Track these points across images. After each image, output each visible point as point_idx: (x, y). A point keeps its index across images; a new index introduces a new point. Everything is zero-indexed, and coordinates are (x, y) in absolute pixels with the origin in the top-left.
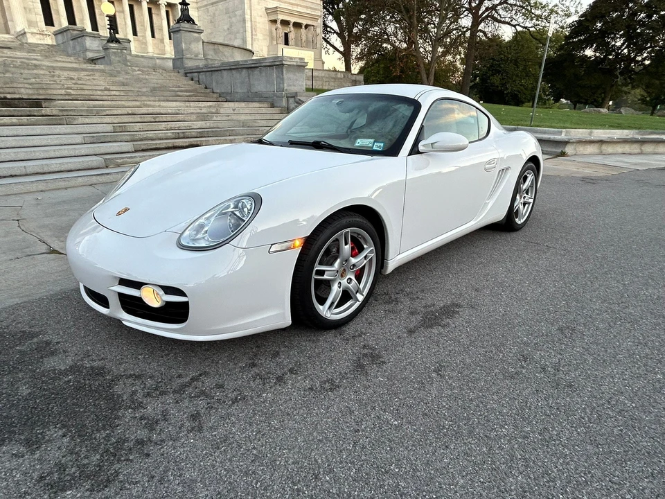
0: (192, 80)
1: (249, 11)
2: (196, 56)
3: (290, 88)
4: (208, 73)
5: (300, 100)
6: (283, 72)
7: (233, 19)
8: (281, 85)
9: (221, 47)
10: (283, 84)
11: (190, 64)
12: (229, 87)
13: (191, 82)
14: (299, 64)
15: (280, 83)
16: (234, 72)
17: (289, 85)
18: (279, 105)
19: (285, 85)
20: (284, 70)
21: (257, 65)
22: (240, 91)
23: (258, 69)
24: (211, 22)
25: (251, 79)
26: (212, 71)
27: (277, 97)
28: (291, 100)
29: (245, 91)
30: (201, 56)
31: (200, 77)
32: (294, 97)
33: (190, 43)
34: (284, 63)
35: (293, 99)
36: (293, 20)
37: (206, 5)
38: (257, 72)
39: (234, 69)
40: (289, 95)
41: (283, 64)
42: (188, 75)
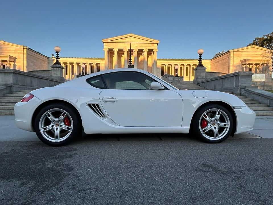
0: (200, 86)
2: (203, 77)
3: (242, 85)
4: (206, 83)
5: (247, 89)
7: (225, 66)
8: (238, 84)
9: (213, 74)
10: (239, 83)
11: (199, 80)
12: (214, 87)
13: (199, 87)
14: (248, 74)
15: (237, 83)
16: (216, 81)
17: (241, 84)
18: (236, 92)
19: (240, 83)
20: (240, 77)
21: (226, 77)
22: (218, 88)
23: (227, 78)
25: (223, 83)
26: (207, 82)
27: (235, 89)
28: (243, 90)
29: (221, 88)
30: (205, 77)
31: (203, 84)
32: (244, 88)
33: (201, 73)
34: (240, 74)
35: (244, 89)
37: (214, 63)
38: (226, 80)
39: (216, 80)
40: (241, 88)
42: (198, 84)
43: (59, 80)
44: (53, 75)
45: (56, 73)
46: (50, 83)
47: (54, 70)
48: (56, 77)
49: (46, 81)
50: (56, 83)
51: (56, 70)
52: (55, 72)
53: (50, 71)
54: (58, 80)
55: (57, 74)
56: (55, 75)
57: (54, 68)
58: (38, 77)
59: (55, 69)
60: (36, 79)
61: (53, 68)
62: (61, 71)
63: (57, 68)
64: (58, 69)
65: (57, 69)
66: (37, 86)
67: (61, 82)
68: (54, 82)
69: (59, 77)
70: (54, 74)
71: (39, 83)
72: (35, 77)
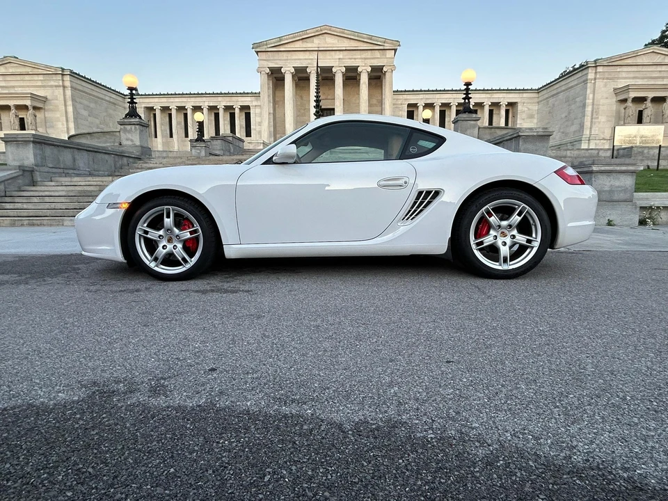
1: (591, 96)
6: (519, 143)
7: (573, 107)
14: (542, 134)
20: (520, 141)
24: (550, 113)
34: (520, 134)
36: (651, 95)
37: (547, 98)
41: (519, 136)
43: (138, 153)
44: (124, 142)
45: (131, 137)
46: (117, 160)
47: (125, 130)
48: (130, 146)
49: (106, 157)
50: (131, 160)
51: (130, 131)
52: (129, 136)
53: (118, 134)
54: (136, 153)
55: (132, 141)
56: (129, 143)
57: (126, 126)
58: (88, 149)
59: (128, 127)
60: (85, 153)
61: (122, 127)
62: (141, 131)
63: (133, 127)
64: (135, 128)
65: (131, 128)
66: (88, 168)
67: (142, 157)
68: (125, 159)
69: (137, 146)
70: (127, 140)
71: (91, 163)
72: (81, 149)
